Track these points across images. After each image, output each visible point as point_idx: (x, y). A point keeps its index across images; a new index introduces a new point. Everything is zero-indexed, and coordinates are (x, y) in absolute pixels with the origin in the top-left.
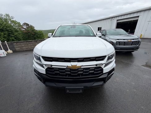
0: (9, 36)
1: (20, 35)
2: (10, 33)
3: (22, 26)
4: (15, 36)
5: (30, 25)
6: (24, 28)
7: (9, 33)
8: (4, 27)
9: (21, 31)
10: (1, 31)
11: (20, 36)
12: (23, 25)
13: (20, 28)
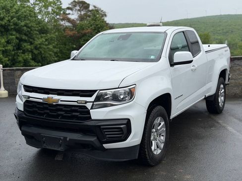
0: (18, 47)
1: (51, 47)
2: (24, 37)
3: (64, 13)
4: (36, 48)
5: (91, 8)
6: (69, 20)
7: (21, 40)
8: (12, 18)
9: (58, 30)
10: (2, 32)
11: (50, 50)
12: (68, 8)
13: (56, 21)
